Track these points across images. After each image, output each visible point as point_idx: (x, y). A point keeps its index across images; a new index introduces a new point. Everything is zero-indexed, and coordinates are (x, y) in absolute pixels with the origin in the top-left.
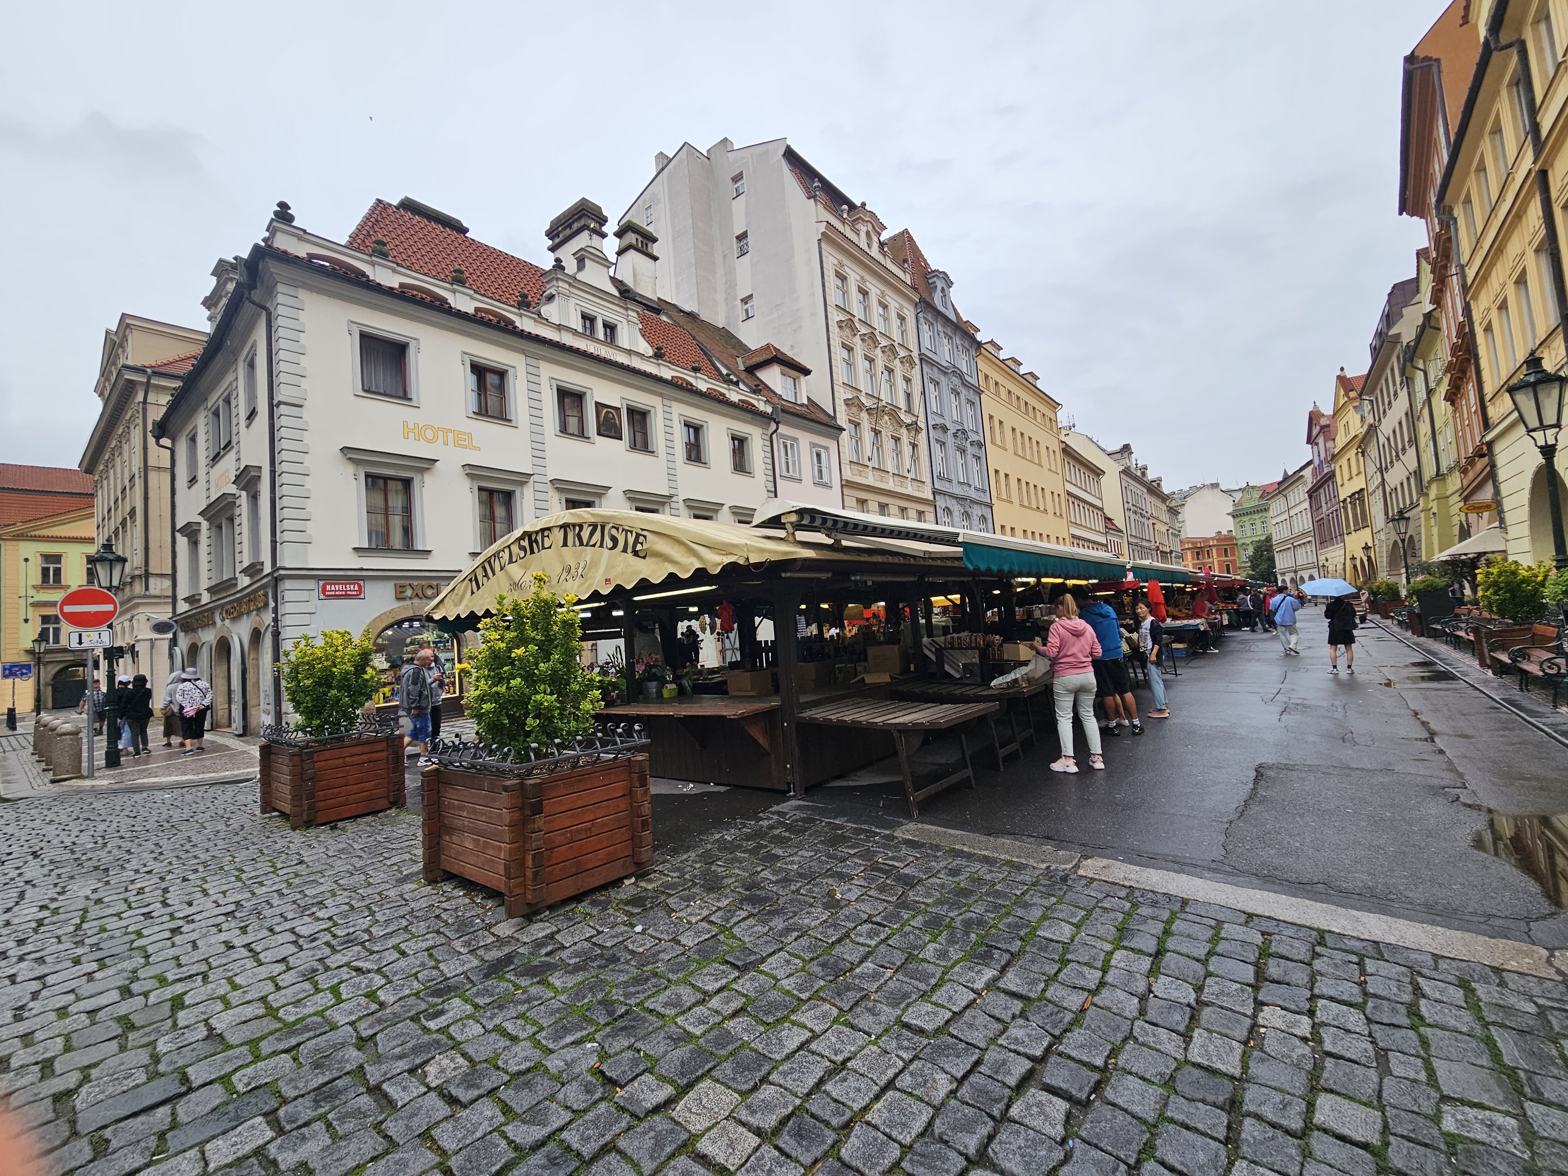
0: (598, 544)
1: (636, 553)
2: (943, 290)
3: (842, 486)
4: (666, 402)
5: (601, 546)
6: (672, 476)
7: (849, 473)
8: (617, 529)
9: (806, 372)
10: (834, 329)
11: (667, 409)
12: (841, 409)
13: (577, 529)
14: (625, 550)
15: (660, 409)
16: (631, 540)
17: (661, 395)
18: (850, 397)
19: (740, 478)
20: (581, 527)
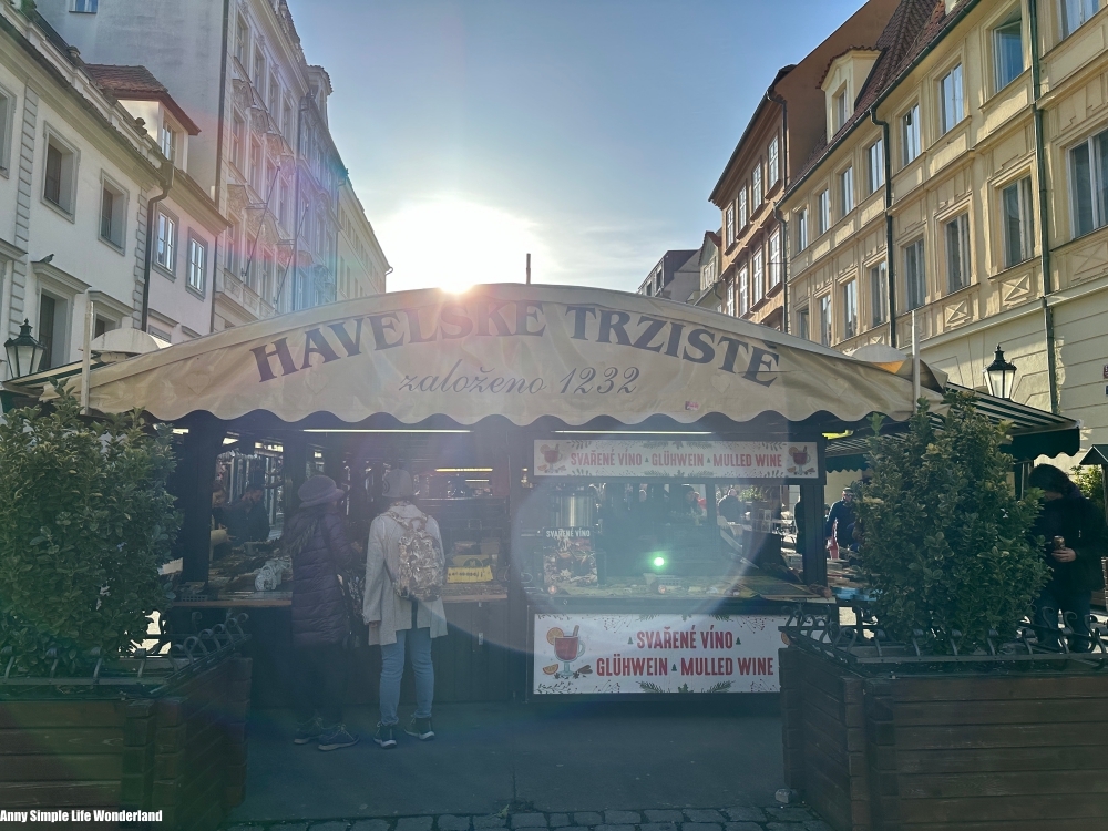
0: (664, 349)
1: (751, 374)
2: (322, 94)
3: (214, 300)
4: (30, 94)
5: (672, 351)
6: (21, 218)
7: (222, 286)
8: (712, 336)
9: (193, 130)
10: (229, 89)
11: (29, 106)
12: (224, 195)
13: (615, 319)
14: (728, 366)
15: (20, 101)
16: (744, 356)
17: (26, 79)
18: (233, 182)
19: (104, 252)
20: (625, 318)
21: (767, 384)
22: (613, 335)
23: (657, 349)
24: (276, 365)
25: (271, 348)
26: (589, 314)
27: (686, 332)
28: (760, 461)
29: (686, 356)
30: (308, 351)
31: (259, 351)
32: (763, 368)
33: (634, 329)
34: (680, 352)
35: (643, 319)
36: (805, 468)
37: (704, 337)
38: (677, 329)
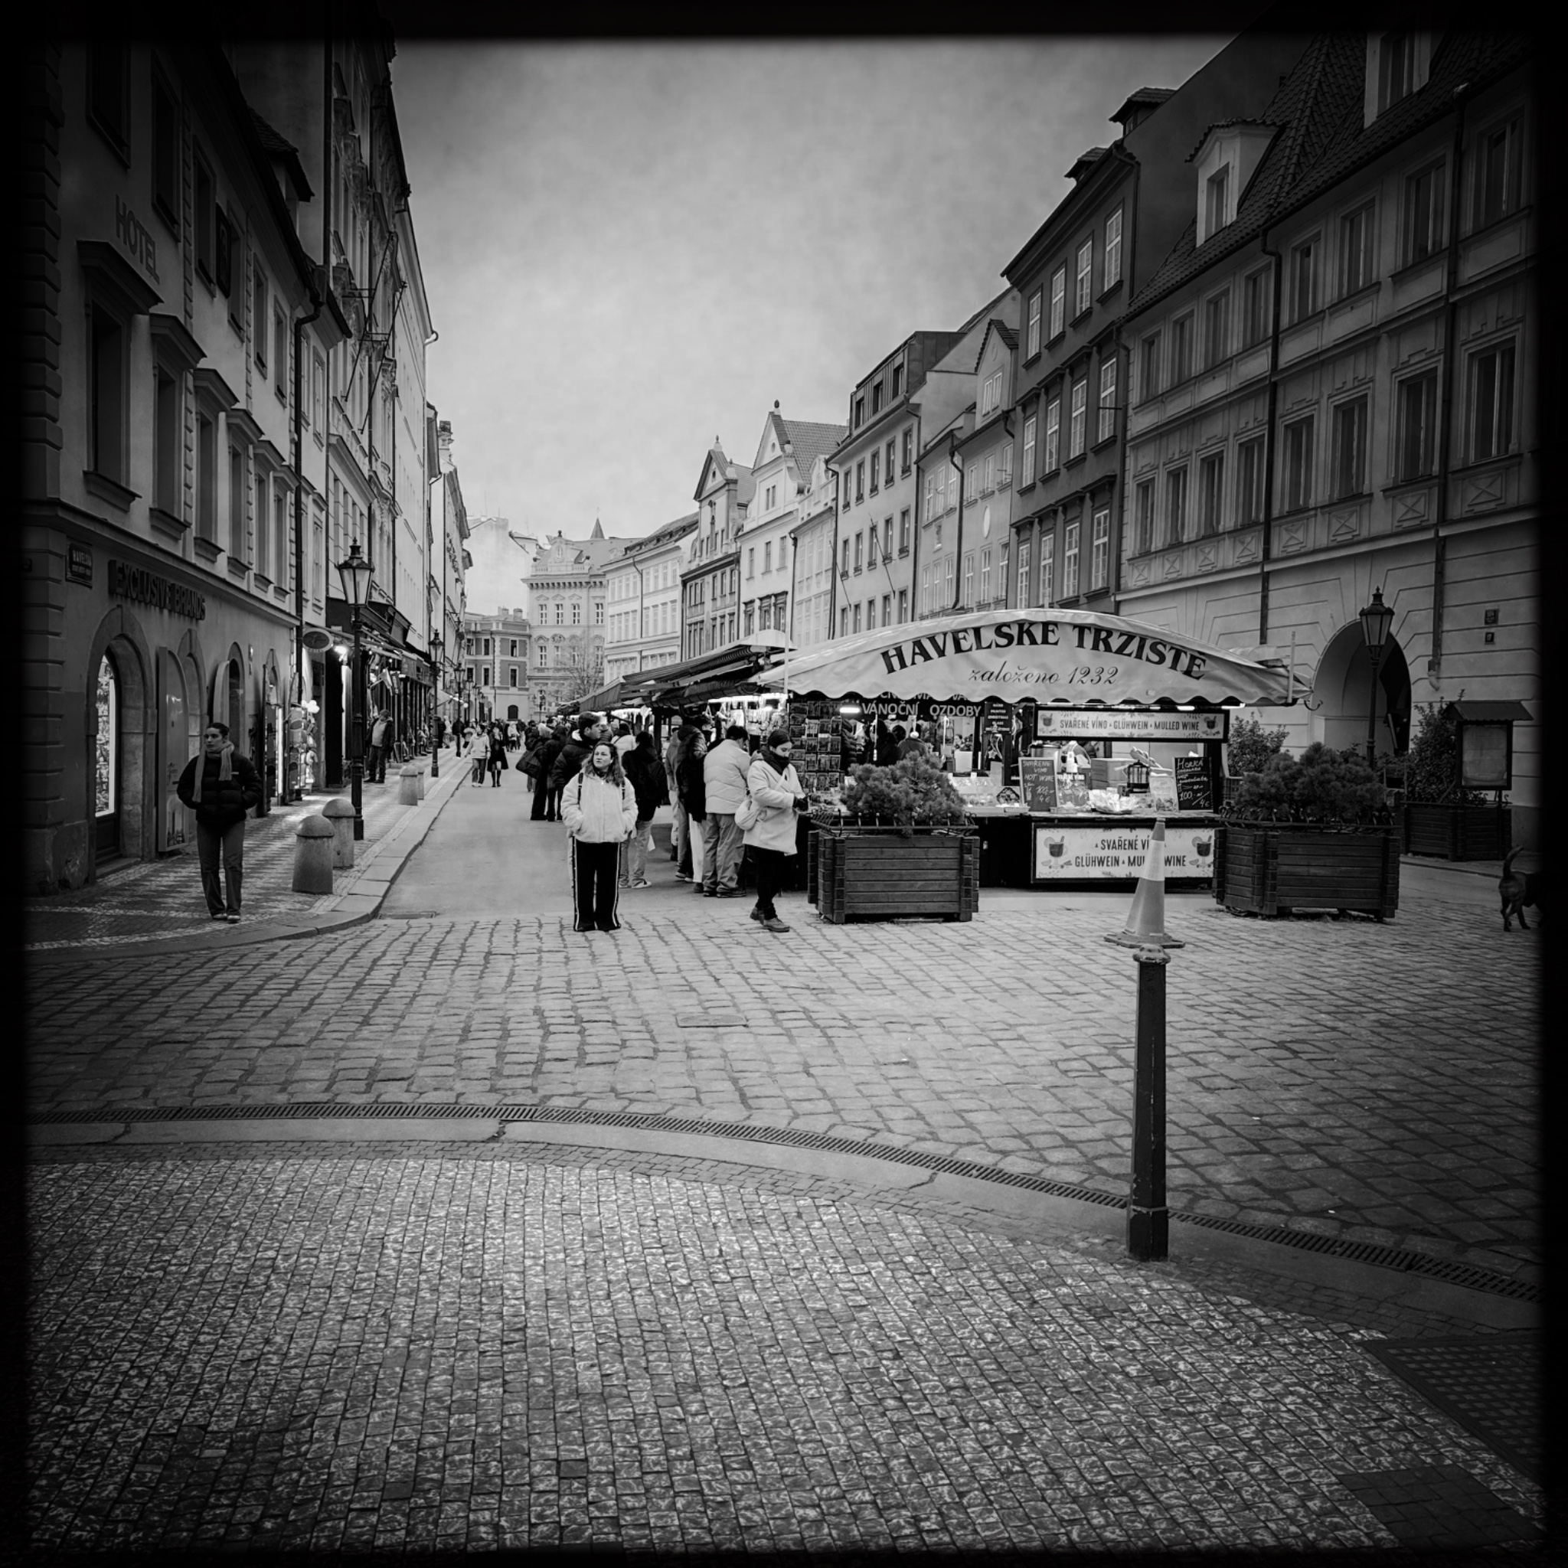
21: (1198, 678)
22: (1101, 646)
23: (1129, 655)
24: (895, 661)
25: (892, 652)
26: (1086, 631)
27: (1148, 643)
28: (1185, 726)
29: (1148, 660)
30: (914, 654)
31: (885, 654)
32: (1195, 668)
33: (1115, 642)
34: (1144, 657)
35: (1122, 634)
36: (1214, 731)
37: (1160, 647)
38: (1143, 640)
